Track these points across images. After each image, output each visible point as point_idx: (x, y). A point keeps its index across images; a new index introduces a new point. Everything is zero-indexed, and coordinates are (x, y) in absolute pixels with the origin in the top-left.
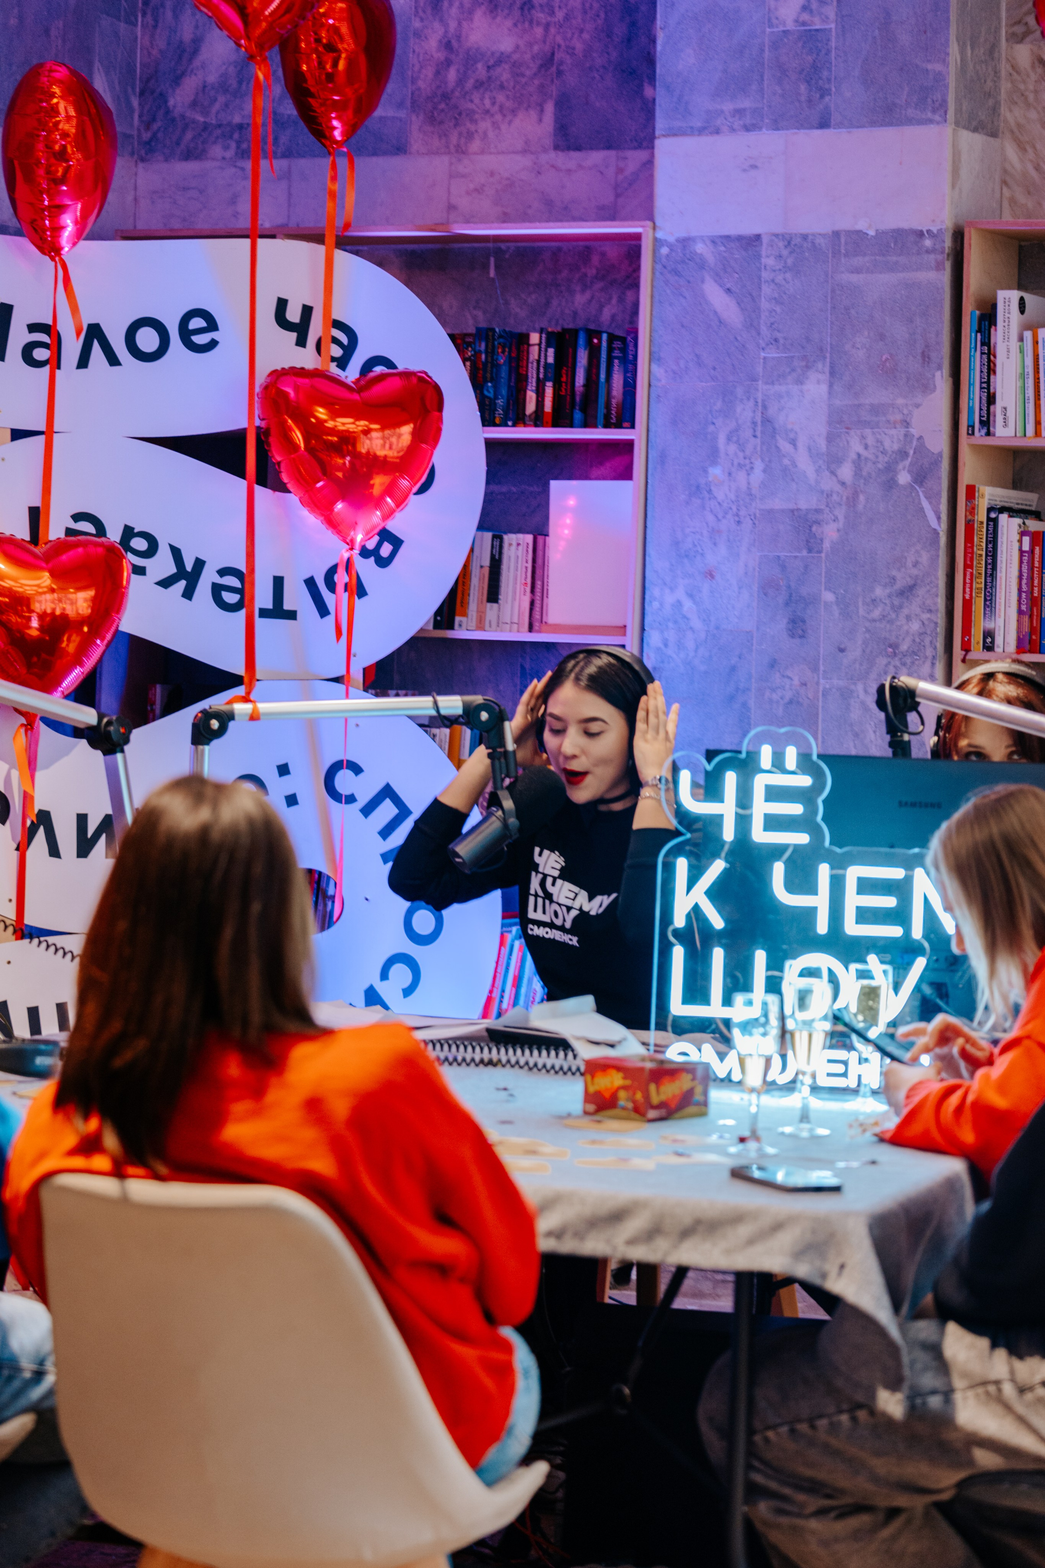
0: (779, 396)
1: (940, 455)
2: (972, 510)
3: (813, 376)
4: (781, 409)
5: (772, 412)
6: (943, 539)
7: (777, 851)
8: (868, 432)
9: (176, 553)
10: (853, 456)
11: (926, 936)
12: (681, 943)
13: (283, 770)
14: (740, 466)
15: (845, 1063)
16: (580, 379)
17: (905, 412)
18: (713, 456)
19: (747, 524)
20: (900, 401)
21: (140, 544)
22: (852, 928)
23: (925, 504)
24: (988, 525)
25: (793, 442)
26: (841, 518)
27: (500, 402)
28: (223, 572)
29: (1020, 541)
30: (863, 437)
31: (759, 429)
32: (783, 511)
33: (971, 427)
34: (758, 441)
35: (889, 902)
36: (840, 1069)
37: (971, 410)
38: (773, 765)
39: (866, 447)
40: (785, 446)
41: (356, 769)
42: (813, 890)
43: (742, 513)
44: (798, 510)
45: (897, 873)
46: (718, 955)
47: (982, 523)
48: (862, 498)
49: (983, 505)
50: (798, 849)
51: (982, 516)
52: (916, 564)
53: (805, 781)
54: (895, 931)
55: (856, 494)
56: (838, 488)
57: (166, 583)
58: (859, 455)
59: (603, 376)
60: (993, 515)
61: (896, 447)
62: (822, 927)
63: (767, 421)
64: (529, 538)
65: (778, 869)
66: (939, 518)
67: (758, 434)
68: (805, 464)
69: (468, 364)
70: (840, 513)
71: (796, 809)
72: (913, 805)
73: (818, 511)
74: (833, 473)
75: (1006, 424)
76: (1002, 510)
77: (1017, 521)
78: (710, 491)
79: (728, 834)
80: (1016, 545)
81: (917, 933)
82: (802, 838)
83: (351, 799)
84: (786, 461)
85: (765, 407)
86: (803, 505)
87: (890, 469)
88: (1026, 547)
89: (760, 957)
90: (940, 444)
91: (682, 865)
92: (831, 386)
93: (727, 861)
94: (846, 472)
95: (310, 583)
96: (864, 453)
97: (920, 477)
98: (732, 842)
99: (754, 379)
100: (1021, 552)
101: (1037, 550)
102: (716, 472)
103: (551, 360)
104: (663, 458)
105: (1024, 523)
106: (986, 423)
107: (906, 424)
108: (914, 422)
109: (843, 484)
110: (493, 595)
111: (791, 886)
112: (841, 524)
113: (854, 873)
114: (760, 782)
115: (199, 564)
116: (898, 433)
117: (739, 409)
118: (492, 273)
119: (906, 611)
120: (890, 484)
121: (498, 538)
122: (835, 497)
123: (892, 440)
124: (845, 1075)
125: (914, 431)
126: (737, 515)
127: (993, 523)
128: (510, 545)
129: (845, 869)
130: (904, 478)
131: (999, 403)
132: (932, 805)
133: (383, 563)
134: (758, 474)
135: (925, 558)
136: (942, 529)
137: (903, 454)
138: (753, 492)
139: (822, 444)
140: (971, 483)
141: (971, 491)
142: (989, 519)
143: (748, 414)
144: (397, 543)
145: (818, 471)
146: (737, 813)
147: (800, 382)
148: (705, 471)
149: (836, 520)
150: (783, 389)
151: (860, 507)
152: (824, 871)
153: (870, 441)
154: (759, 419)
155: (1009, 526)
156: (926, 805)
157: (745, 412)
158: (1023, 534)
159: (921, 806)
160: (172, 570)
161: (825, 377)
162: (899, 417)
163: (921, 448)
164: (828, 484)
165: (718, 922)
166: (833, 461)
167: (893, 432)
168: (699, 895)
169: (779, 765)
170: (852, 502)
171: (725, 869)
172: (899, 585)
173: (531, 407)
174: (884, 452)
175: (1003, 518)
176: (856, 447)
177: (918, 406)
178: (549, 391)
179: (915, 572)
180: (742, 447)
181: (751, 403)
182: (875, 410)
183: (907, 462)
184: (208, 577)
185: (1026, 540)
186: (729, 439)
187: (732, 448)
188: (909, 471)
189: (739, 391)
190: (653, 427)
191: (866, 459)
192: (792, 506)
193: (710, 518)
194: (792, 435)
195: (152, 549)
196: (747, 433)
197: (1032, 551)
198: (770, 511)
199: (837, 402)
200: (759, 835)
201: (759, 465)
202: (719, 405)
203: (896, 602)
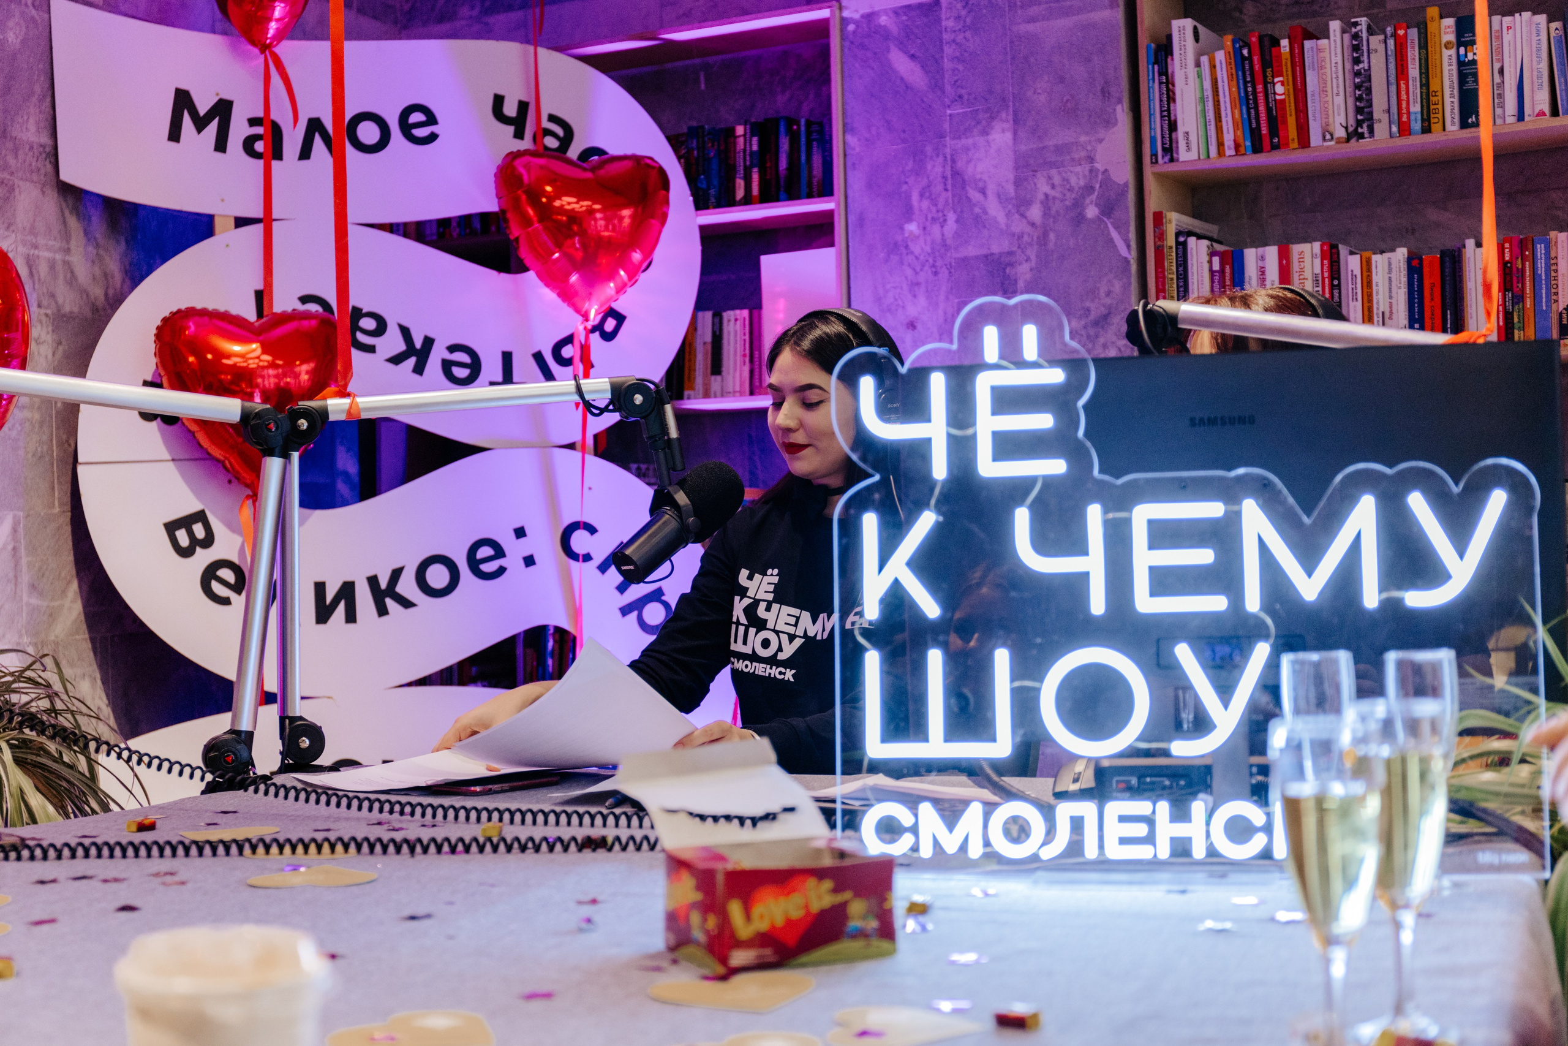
0: (967, 149)
1: (1126, 185)
2: (1160, 236)
3: (998, 126)
4: (969, 162)
5: (960, 164)
6: (1134, 267)
7: (1017, 490)
8: (1054, 172)
9: (405, 332)
10: (1040, 196)
11: (1267, 607)
12: (876, 644)
13: (520, 533)
14: (934, 219)
15: (1150, 821)
16: (783, 164)
17: (1089, 148)
18: (908, 213)
19: (944, 273)
20: (1083, 139)
21: (368, 324)
22: (1145, 603)
23: (1114, 234)
24: (1177, 249)
25: (983, 191)
26: (1033, 257)
27: (712, 192)
28: (452, 349)
29: (1210, 262)
30: (1050, 178)
31: (949, 182)
32: (977, 257)
33: (1154, 155)
34: (950, 194)
35: (1204, 556)
36: (1141, 830)
37: (1153, 140)
38: (1001, 357)
39: (1053, 187)
40: (975, 195)
41: (592, 530)
42: (1080, 548)
43: (939, 263)
44: (992, 254)
45: (1214, 509)
46: (935, 659)
47: (1171, 247)
48: (1052, 236)
49: (1171, 230)
50: (1049, 482)
51: (1171, 240)
52: (1108, 293)
53: (1056, 376)
54: (1217, 603)
55: (1045, 234)
56: (1028, 229)
57: (396, 360)
58: (1046, 195)
59: (803, 158)
60: (1182, 239)
61: (1082, 183)
62: (1098, 605)
63: (956, 173)
64: (745, 313)
65: (1022, 518)
66: (1128, 246)
67: (949, 187)
68: (995, 210)
69: (682, 161)
70: (1032, 253)
71: (1043, 421)
72: (1212, 421)
73: (1011, 253)
74: (1023, 216)
75: (1189, 149)
76: (1190, 234)
77: (1205, 243)
78: (907, 247)
79: (940, 470)
80: (1206, 266)
81: (1253, 603)
82: (1056, 467)
83: (587, 558)
84: (977, 210)
85: (953, 161)
86: (995, 249)
87: (1078, 206)
88: (1216, 266)
89: (1002, 659)
90: (1124, 174)
91: (870, 522)
92: (1015, 133)
93: (938, 510)
94: (1035, 213)
95: (538, 357)
96: (1052, 193)
97: (1108, 209)
98: (945, 482)
99: (942, 136)
100: (1212, 272)
101: (1228, 269)
102: (912, 227)
103: (755, 148)
104: (861, 221)
105: (1212, 245)
106: (1170, 150)
107: (1091, 159)
108: (1098, 157)
109: (1033, 224)
110: (716, 368)
111: (1043, 544)
112: (1033, 264)
113: (1143, 514)
114: (984, 384)
115: (429, 342)
116: (1082, 170)
117: (929, 167)
118: (703, 86)
119: (1102, 340)
120: (1079, 219)
121: (718, 316)
122: (1026, 238)
123: (1077, 176)
124: (1150, 839)
125: (1099, 166)
126: (934, 266)
127: (1182, 247)
128: (729, 321)
129: (1130, 510)
130: (1092, 212)
131: (1181, 129)
132: (1242, 420)
133: (608, 337)
134: (951, 225)
135: (1117, 287)
136: (1132, 256)
137: (1089, 189)
138: (949, 242)
139: (1011, 189)
140: (1157, 210)
141: (1159, 218)
142: (1178, 243)
143: (938, 169)
144: (620, 318)
145: (1008, 215)
146: (950, 436)
147: (985, 133)
148: (902, 229)
149: (1028, 260)
150: (970, 141)
151: (1051, 245)
152: (1094, 514)
153: (1057, 180)
154: (948, 173)
155: (1198, 249)
156: (1232, 421)
157: (935, 168)
158: (1212, 254)
159: (1224, 423)
160: (402, 347)
161: (1008, 126)
162: (1083, 154)
163: (1107, 181)
164: (1019, 226)
165: (931, 608)
166: (1021, 204)
167: (1078, 169)
168: (899, 568)
169: (1012, 356)
170: (1043, 240)
171: (937, 523)
172: (1093, 316)
173: (740, 194)
174: (1071, 190)
175: (1192, 241)
176: (1043, 187)
177: (1101, 141)
178: (755, 177)
179: (1108, 301)
180: (934, 201)
181: (941, 159)
182: (1060, 150)
183: (1094, 197)
184: (438, 354)
185: (1216, 260)
186: (922, 195)
187: (925, 204)
188: (1097, 205)
189: (929, 149)
190: (850, 194)
191: (1054, 198)
192: (984, 251)
193: (909, 272)
194: (981, 185)
195: (381, 327)
196: (938, 188)
197: (1222, 271)
198: (965, 259)
199: (1023, 148)
200: (988, 467)
201: (951, 217)
202: (910, 164)
203: (1092, 332)
